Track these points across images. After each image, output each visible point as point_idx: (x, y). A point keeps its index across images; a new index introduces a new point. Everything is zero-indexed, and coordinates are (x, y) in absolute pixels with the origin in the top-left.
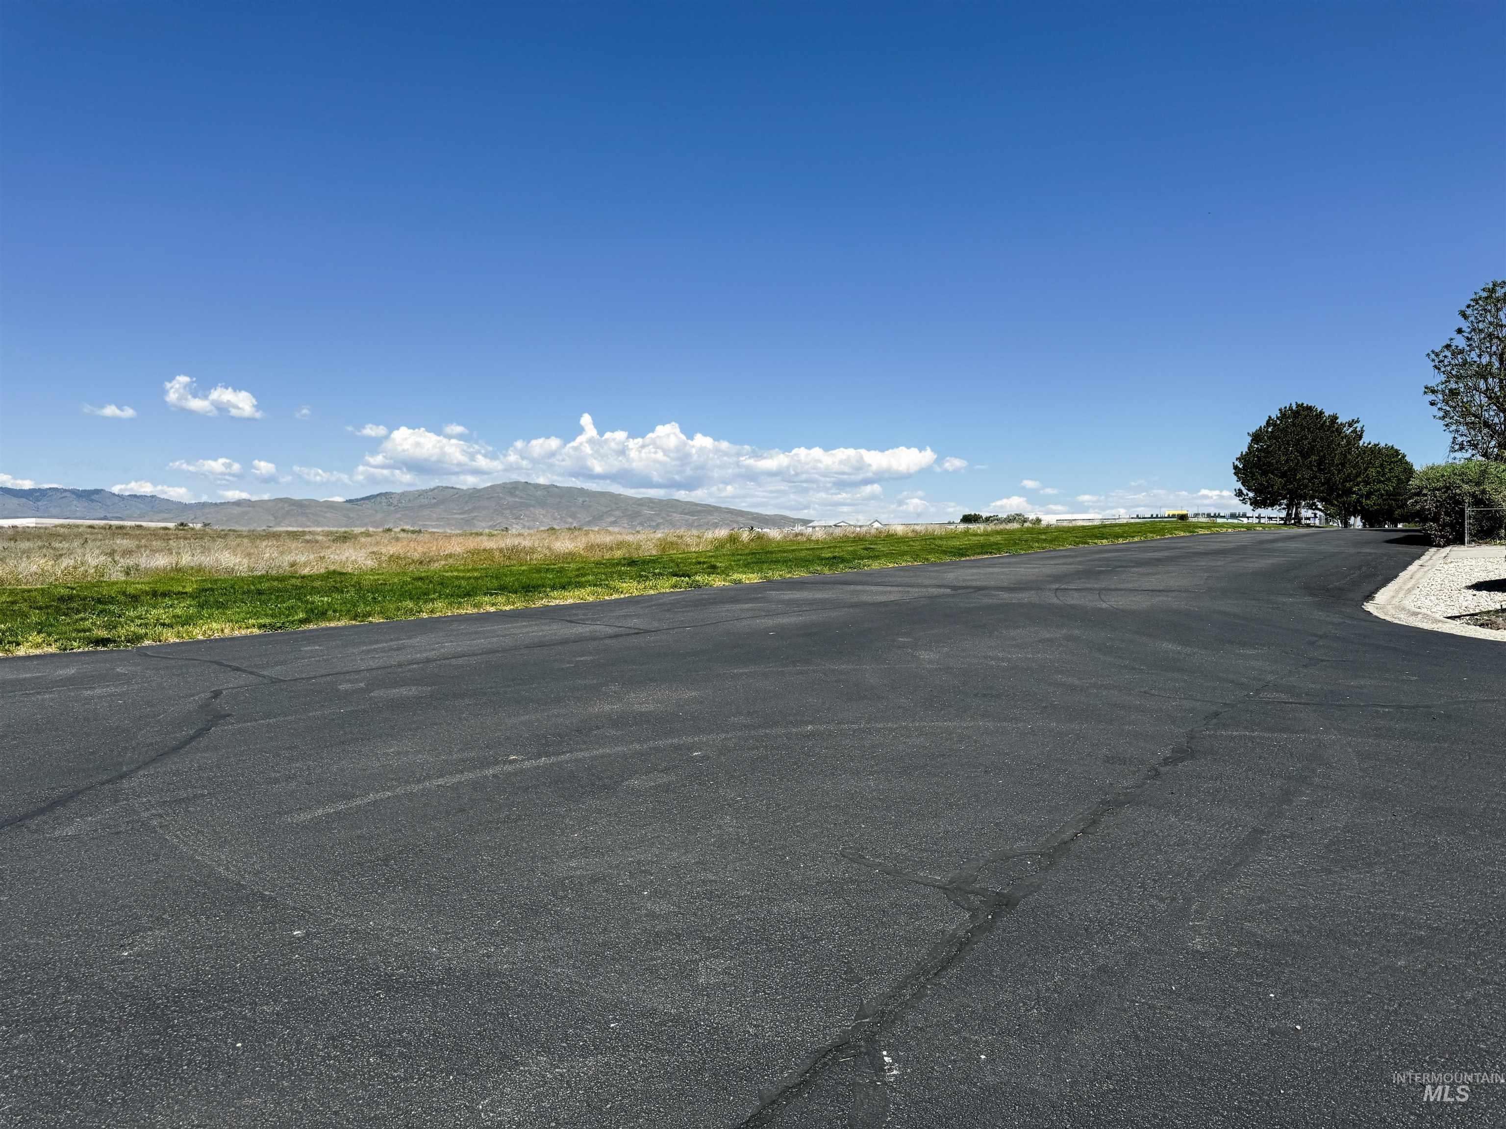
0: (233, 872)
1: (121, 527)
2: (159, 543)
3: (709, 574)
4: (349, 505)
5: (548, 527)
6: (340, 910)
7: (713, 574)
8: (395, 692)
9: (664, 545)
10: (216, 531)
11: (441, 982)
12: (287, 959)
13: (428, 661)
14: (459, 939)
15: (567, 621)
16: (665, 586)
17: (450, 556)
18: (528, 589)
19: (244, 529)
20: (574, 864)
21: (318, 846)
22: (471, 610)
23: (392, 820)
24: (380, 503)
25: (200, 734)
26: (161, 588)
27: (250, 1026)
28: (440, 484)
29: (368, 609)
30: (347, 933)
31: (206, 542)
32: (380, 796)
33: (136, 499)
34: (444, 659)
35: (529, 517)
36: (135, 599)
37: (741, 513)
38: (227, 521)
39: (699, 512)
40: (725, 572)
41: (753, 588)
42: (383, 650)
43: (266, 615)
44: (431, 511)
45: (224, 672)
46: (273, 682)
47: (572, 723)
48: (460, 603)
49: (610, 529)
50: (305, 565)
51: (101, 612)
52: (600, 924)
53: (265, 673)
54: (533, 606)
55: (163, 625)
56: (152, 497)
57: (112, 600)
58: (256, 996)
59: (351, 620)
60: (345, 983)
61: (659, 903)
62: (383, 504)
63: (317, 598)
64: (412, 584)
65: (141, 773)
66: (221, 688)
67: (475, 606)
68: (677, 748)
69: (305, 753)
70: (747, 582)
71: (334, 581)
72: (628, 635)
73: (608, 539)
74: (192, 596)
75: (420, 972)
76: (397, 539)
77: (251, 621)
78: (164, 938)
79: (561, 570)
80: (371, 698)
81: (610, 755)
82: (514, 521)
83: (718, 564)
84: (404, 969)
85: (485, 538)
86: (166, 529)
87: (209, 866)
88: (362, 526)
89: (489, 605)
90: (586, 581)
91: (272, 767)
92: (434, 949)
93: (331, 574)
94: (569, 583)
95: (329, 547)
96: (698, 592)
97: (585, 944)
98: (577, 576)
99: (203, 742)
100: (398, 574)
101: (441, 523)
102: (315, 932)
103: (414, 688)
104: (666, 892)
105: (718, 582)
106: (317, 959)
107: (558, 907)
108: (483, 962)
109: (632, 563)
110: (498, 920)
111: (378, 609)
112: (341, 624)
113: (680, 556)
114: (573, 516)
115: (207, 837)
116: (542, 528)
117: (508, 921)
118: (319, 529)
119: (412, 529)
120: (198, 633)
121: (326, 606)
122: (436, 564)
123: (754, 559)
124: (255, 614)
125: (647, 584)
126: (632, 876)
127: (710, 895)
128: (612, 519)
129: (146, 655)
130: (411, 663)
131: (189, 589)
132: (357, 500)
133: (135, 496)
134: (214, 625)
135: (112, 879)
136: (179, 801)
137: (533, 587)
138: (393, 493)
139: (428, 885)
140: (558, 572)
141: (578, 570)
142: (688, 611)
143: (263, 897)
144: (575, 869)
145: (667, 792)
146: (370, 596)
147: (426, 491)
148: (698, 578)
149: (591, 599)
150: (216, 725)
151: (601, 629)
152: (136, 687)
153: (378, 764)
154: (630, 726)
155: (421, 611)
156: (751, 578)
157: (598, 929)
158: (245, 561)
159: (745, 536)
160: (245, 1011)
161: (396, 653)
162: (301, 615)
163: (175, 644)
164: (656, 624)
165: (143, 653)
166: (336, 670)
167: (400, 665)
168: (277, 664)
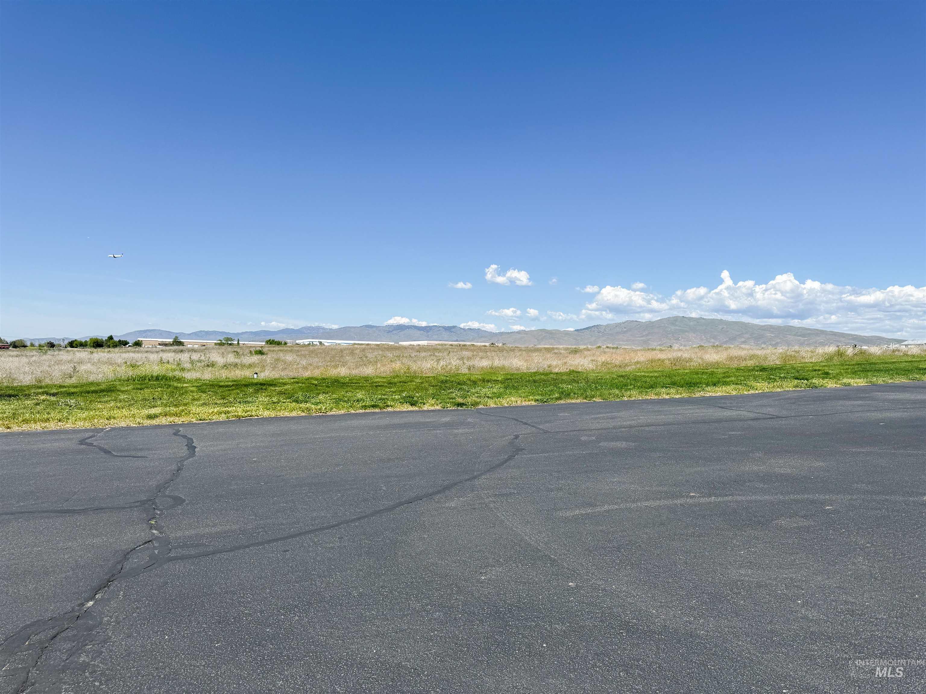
0: (533, 541)
1: (465, 345)
2: (482, 353)
3: (823, 378)
4: (576, 332)
5: (698, 345)
6: (595, 575)
7: (826, 378)
8: (613, 444)
9: (785, 357)
10: (509, 347)
11: (660, 633)
12: (567, 599)
13: (631, 427)
14: (669, 607)
15: (720, 407)
16: (789, 386)
17: (638, 362)
18: (691, 385)
19: (523, 346)
20: (743, 572)
21: (579, 533)
22: (654, 397)
23: (620, 523)
24: (594, 331)
25: (510, 458)
26: (487, 378)
27: (549, 636)
28: (628, 320)
29: (593, 393)
30: (599, 590)
31: (505, 353)
32: (611, 507)
33: (471, 331)
34: (641, 427)
35: (685, 338)
36: (475, 383)
37: (843, 335)
38: (514, 342)
39: (809, 334)
40: (836, 377)
41: (860, 390)
42: (603, 418)
43: (538, 394)
44: (623, 336)
45: (519, 425)
46: (545, 432)
47: (730, 476)
48: (647, 392)
49: (743, 346)
50: (556, 367)
51: (460, 389)
52: (767, 617)
53: (541, 427)
54: (694, 396)
55: (488, 397)
56: (479, 329)
57: (464, 383)
58: (551, 617)
59: (584, 399)
60: (601, 621)
61: (811, 611)
62: (596, 332)
63: (564, 386)
64: (617, 379)
65: (483, 477)
66: (518, 434)
67: (656, 394)
68: (812, 502)
69: (566, 476)
70: (855, 385)
71: (574, 376)
72: (764, 419)
73: (743, 353)
74: (502, 382)
75: (646, 624)
76: (605, 353)
77: (531, 397)
78: (501, 573)
79: (712, 373)
80: (600, 446)
81: (761, 501)
82: (674, 341)
83: (830, 371)
84: (636, 620)
85: (658, 352)
86: (485, 346)
87: (521, 535)
88: (585, 345)
89: (665, 394)
90: (730, 381)
91: (549, 481)
92: (654, 611)
93: (572, 372)
94: (719, 382)
95: (567, 357)
96: (815, 391)
97: (757, 629)
98: (724, 377)
99: (512, 463)
100: (609, 373)
101: (629, 343)
102: (581, 586)
103: (624, 443)
104: (815, 604)
105: (831, 384)
106: (583, 603)
107: (735, 599)
108: (687, 626)
109: (763, 369)
110: (694, 600)
111: (598, 393)
112: (578, 401)
113: (800, 365)
114: (715, 338)
115: (518, 518)
116: (695, 346)
117: (701, 602)
118: (562, 346)
119: (612, 346)
120: (505, 402)
121: (569, 390)
122: (629, 368)
123: (860, 368)
124: (533, 393)
125: (775, 384)
126: (787, 588)
127: (852, 613)
128: (743, 340)
129: (481, 413)
130: (621, 427)
131: (500, 379)
132: (581, 330)
133: (471, 329)
134: (513, 399)
135: (474, 534)
136: (503, 495)
137: (694, 384)
138: (601, 325)
139: (646, 568)
140: (710, 374)
141: (724, 373)
142: (810, 404)
143: (550, 559)
144: (745, 575)
145: (807, 532)
146: (593, 386)
147: (620, 324)
148: (814, 381)
149: (734, 393)
150: (517, 454)
151: (744, 413)
152: (477, 429)
153: (608, 488)
154: (774, 483)
155: (623, 396)
156: (859, 382)
157: (766, 620)
158: (525, 364)
159: (850, 351)
160: (546, 625)
161: (611, 421)
162: (557, 395)
163: (494, 408)
164: (784, 413)
165: (479, 412)
166: (578, 429)
167: (614, 428)
168: (546, 422)
